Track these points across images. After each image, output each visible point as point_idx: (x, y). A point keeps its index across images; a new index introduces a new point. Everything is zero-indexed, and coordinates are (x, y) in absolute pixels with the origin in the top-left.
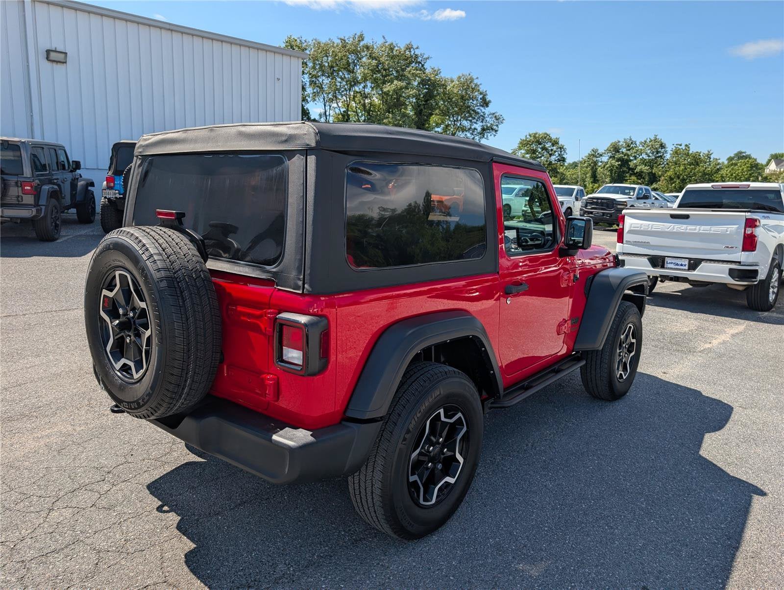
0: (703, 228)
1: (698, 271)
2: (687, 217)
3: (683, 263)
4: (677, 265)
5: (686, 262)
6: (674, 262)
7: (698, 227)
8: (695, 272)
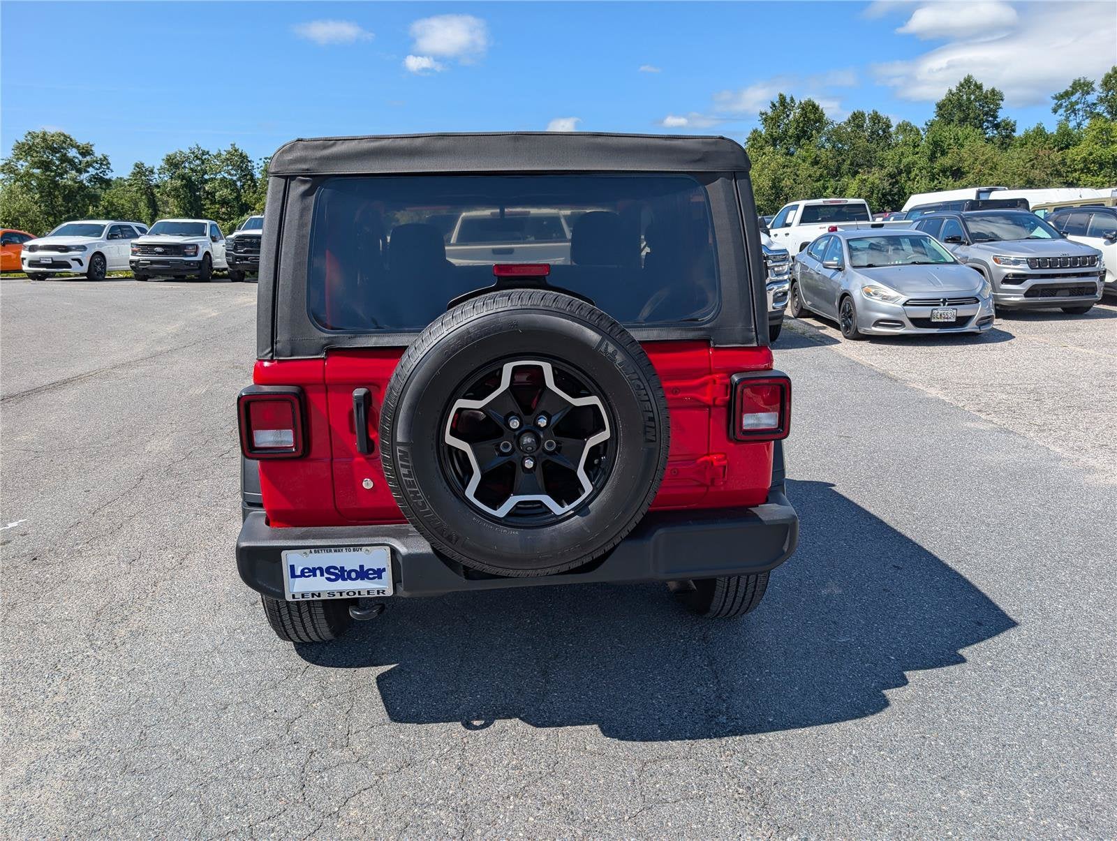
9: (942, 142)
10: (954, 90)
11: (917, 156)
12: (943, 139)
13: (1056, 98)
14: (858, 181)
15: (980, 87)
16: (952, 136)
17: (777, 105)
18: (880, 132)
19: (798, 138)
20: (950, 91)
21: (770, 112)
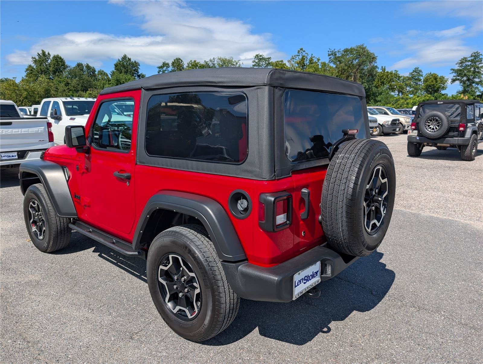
0: (23, 130)
1: (28, 158)
2: (10, 124)
3: (14, 155)
4: (9, 156)
5: (16, 154)
6: (7, 155)
7: (20, 130)
8: (26, 159)
9: (120, 80)
10: (121, 60)
11: (110, 85)
12: (120, 79)
13: (158, 68)
14: (88, 94)
15: (130, 59)
16: (124, 78)
17: (41, 55)
18: (91, 73)
19: (54, 72)
20: (119, 60)
21: (37, 58)
